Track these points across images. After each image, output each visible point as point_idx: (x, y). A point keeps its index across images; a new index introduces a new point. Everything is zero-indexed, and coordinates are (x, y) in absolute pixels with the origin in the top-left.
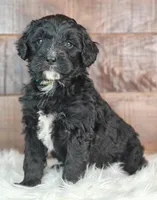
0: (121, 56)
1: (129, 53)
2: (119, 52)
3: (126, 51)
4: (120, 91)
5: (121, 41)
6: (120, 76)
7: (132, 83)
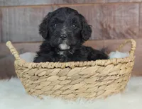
0: (114, 17)
1: (119, 15)
2: (113, 15)
3: (117, 14)
4: (114, 39)
5: (114, 7)
6: (114, 29)
7: (121, 33)
